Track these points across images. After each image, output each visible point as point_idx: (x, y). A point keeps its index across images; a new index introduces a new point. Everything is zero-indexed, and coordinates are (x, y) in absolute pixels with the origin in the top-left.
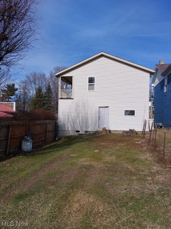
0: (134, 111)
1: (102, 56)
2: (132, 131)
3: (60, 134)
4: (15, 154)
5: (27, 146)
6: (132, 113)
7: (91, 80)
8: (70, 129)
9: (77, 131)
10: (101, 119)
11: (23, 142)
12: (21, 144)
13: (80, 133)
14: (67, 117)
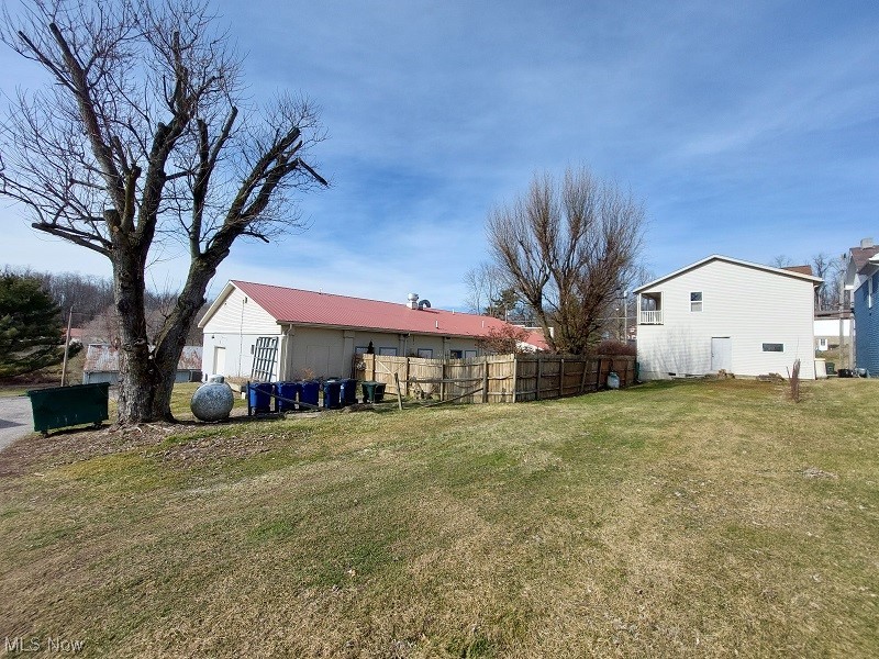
0: (782, 345)
1: (715, 259)
2: (772, 375)
3: (641, 376)
4: (599, 390)
5: (614, 382)
6: (779, 348)
7: (695, 297)
8: (658, 370)
9: (671, 374)
10: (716, 356)
11: (609, 378)
12: (606, 379)
13: (677, 376)
14: (652, 353)
